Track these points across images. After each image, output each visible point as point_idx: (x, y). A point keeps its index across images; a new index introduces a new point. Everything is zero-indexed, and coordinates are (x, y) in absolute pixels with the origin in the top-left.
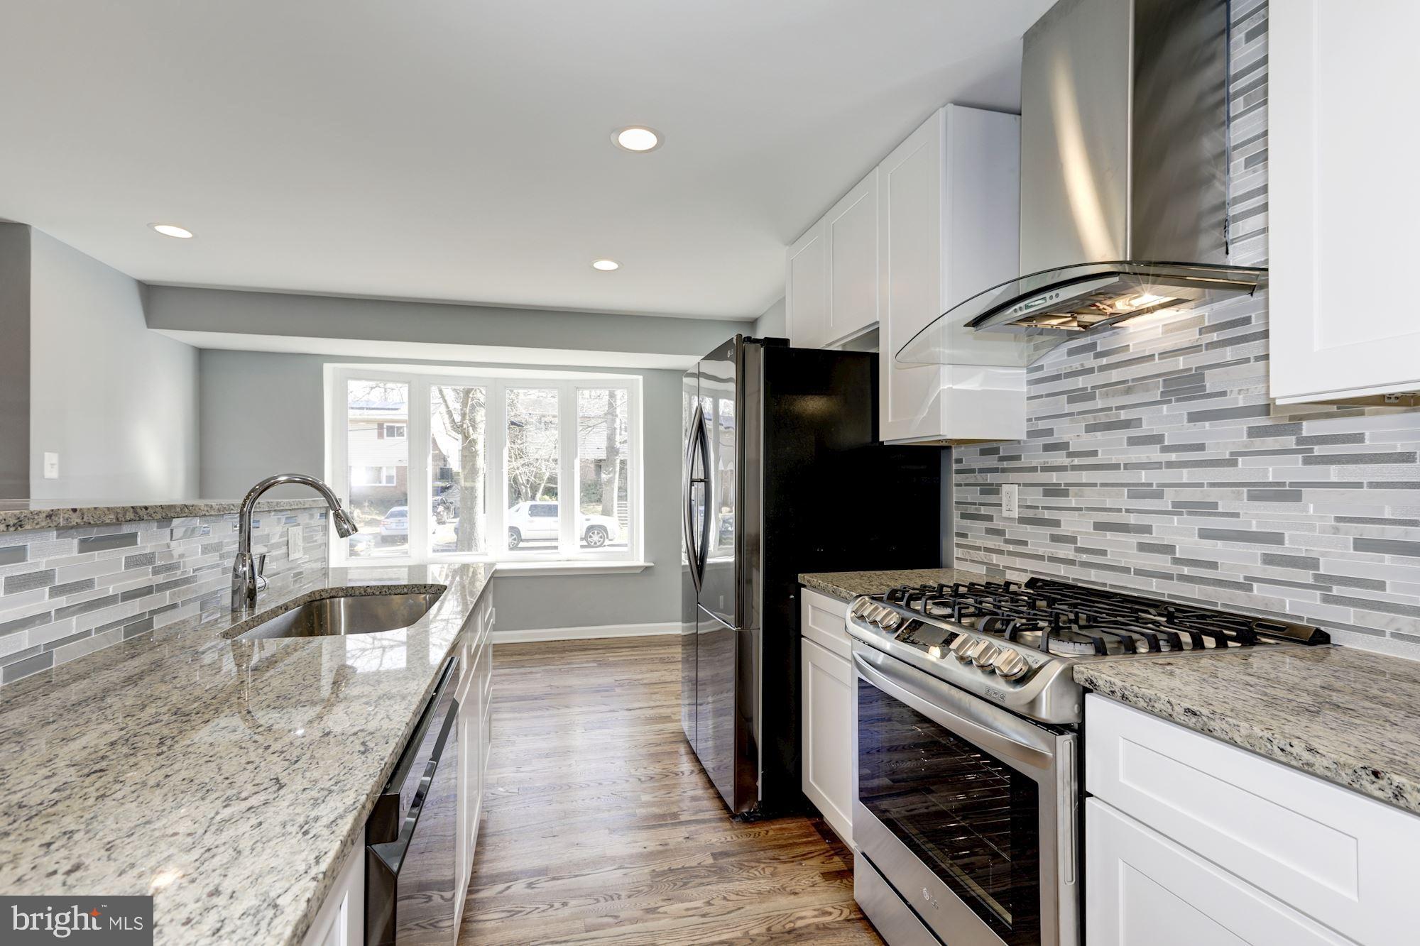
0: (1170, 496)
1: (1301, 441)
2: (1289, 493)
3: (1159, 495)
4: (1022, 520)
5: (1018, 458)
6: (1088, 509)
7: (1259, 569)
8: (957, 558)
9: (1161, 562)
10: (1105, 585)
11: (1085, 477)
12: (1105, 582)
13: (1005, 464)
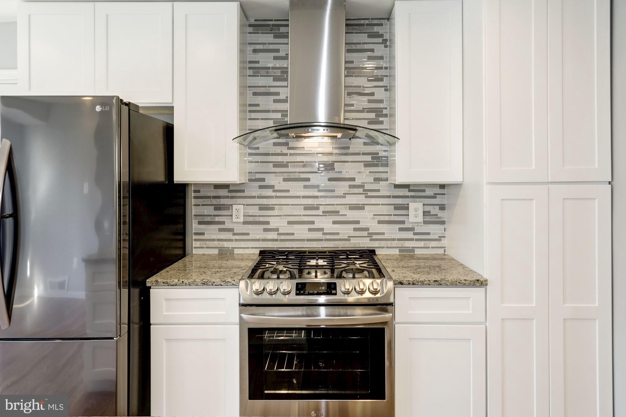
0: (322, 208)
1: (364, 190)
2: (360, 207)
3: (317, 208)
4: (245, 223)
5: (243, 191)
6: (284, 215)
7: (352, 233)
8: (195, 248)
9: (319, 235)
10: (293, 248)
11: (283, 201)
12: (293, 246)
13: (233, 194)
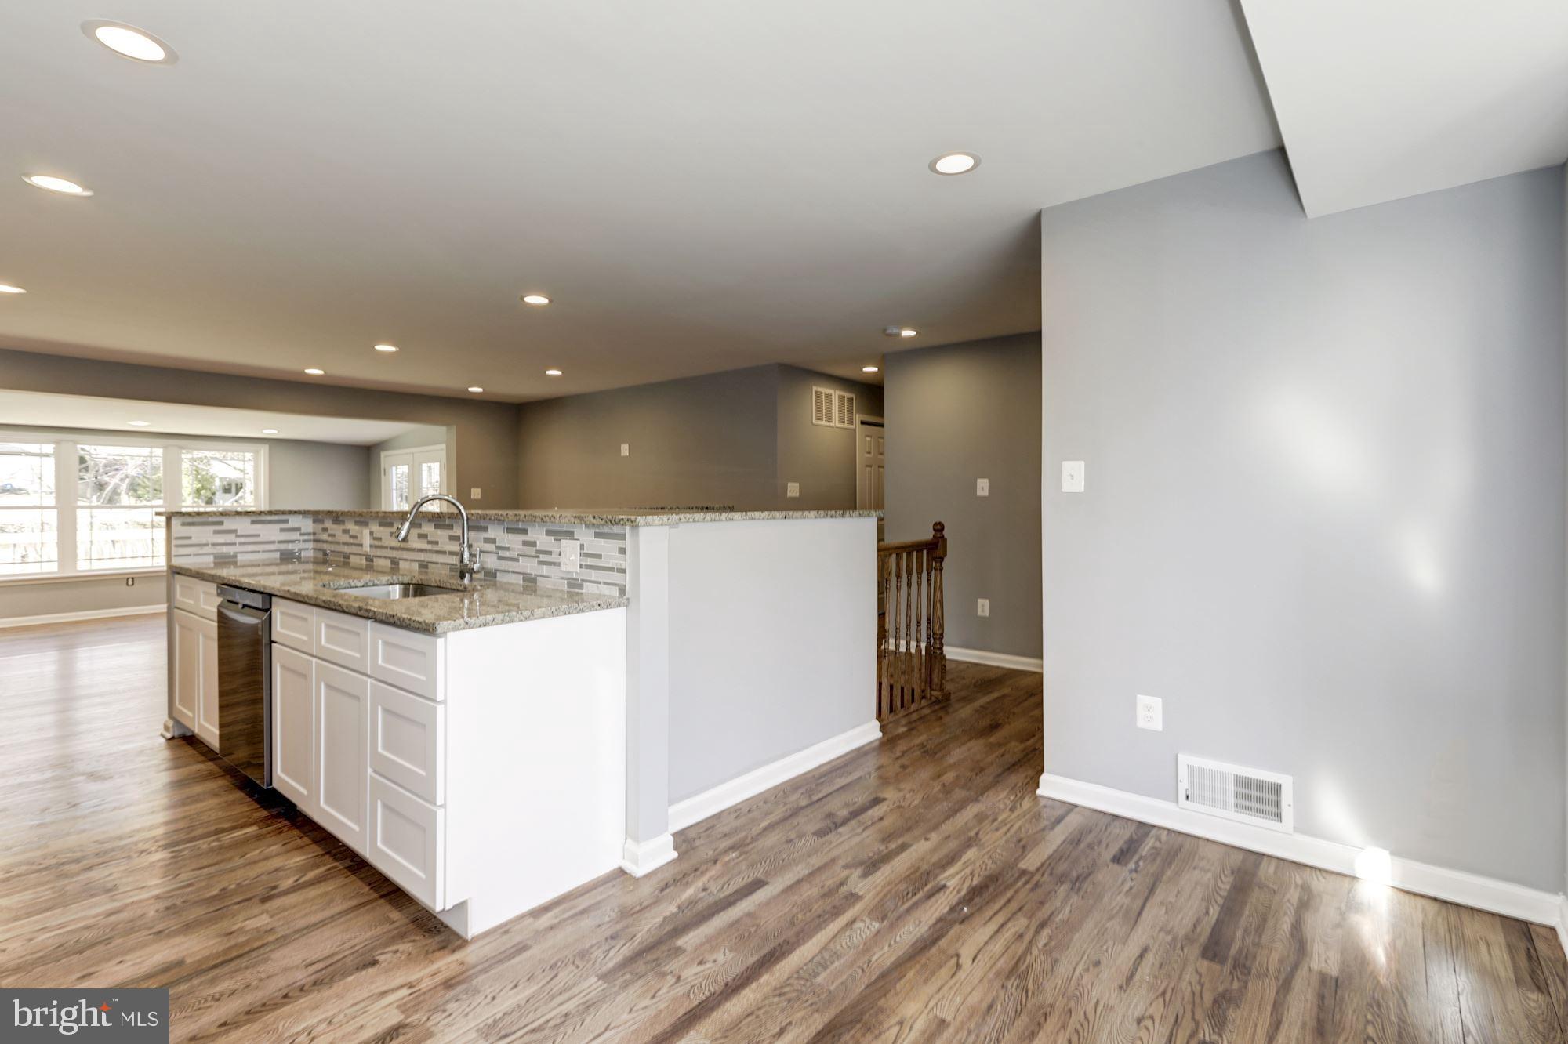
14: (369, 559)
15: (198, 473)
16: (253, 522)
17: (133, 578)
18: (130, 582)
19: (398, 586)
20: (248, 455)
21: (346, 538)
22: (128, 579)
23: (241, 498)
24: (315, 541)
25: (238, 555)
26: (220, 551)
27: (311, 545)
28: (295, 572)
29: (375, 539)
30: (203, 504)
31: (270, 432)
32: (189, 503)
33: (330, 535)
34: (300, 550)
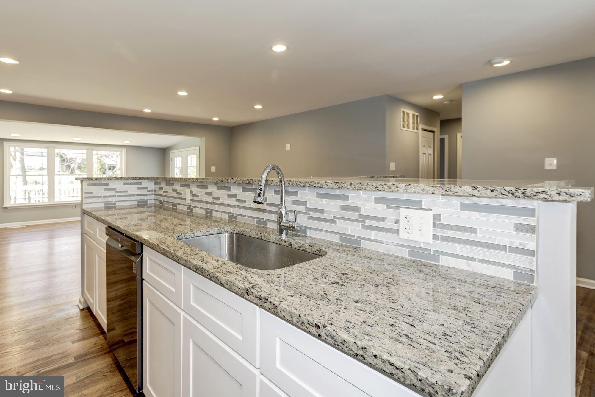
14: (190, 208)
15: (101, 162)
16: (124, 184)
17: (75, 205)
18: (74, 207)
19: (227, 234)
20: (118, 153)
21: (174, 194)
22: (73, 205)
23: (115, 171)
24: (155, 194)
25: (117, 203)
26: (107, 201)
27: (153, 197)
28: (145, 212)
29: (194, 196)
30: (102, 174)
31: (127, 143)
32: (96, 173)
33: (164, 192)
34: (148, 200)
